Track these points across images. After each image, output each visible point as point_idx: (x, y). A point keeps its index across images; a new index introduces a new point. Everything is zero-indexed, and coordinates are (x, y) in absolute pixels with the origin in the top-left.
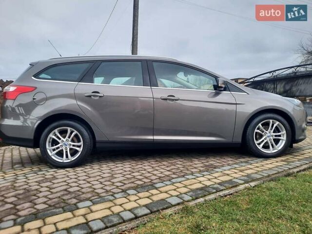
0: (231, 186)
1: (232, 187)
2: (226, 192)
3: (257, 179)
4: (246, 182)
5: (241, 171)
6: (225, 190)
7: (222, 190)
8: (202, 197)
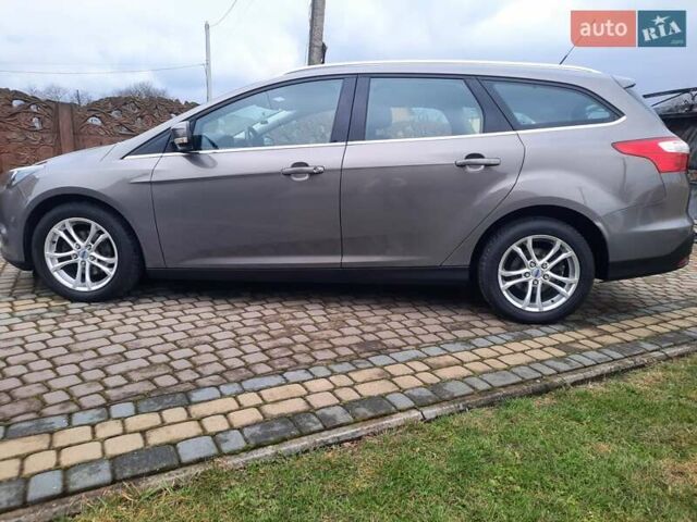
0: (370, 414)
1: (371, 418)
2: (348, 432)
3: (453, 399)
4: (420, 404)
5: (432, 369)
6: (348, 424)
7: (341, 425)
8: (274, 443)
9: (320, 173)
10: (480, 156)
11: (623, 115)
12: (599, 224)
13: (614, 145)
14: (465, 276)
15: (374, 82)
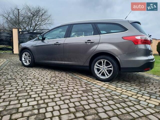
9: (60, 44)
10: (90, 41)
11: (128, 30)
12: (117, 57)
13: (122, 38)
14: (88, 68)
15: (74, 26)
